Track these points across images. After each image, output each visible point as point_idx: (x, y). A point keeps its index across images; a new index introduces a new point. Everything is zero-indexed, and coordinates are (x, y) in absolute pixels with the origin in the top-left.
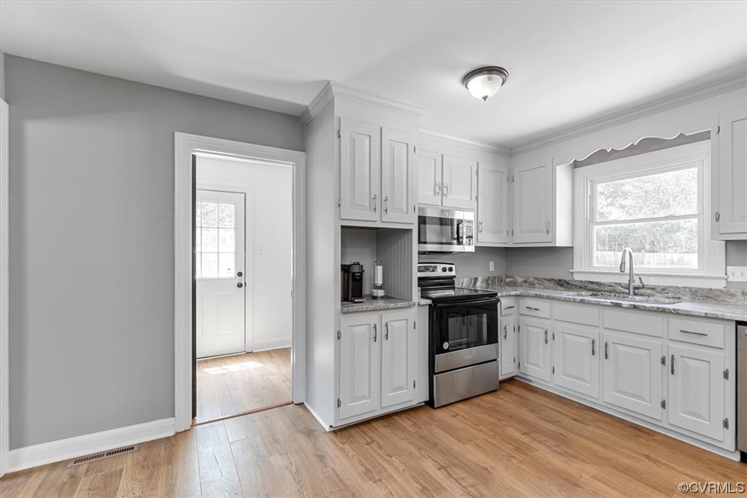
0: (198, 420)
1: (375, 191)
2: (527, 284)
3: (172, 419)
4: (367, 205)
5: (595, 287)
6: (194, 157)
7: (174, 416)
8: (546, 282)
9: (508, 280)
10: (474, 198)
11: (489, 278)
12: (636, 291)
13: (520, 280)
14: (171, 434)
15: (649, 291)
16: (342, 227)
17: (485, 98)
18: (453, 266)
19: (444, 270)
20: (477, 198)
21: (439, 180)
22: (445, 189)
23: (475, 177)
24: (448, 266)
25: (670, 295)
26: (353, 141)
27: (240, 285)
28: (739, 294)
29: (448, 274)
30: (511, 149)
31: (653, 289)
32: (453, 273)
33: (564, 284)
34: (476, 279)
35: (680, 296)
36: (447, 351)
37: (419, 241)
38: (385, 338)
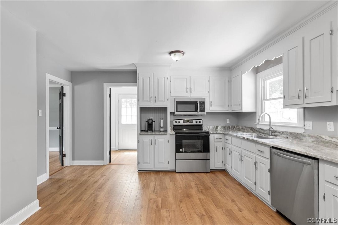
0: (111, 163)
1: (152, 95)
2: (242, 130)
3: (103, 161)
5: (262, 131)
7: (103, 160)
8: (248, 128)
9: (238, 127)
10: (207, 92)
11: (225, 126)
12: (273, 134)
13: (241, 127)
14: (103, 165)
15: (278, 134)
16: (140, 107)
17: (177, 61)
18: (201, 121)
19: (196, 122)
20: (209, 92)
21: (188, 87)
22: (191, 90)
23: (208, 83)
24: (198, 121)
25: (285, 135)
26: (143, 80)
28: (307, 136)
29: (198, 123)
31: (280, 133)
32: (201, 124)
33: (253, 130)
34: (217, 127)
35: (288, 136)
36: (182, 152)
37: (177, 111)
38: (155, 144)
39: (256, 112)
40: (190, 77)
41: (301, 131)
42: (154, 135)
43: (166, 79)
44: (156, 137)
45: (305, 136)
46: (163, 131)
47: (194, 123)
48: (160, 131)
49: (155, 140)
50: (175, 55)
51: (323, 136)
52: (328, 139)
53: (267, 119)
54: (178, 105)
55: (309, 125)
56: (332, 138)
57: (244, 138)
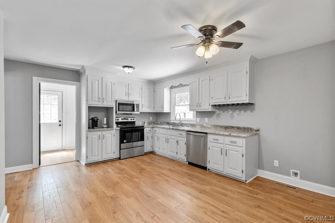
0: (41, 166)
1: (100, 96)
2: (161, 124)
3: (31, 165)
4: (97, 100)
5: (174, 124)
6: (40, 84)
7: (32, 164)
8: (165, 123)
9: (157, 123)
10: (140, 97)
11: (149, 122)
12: (181, 125)
13: (159, 123)
14: (32, 169)
15: (184, 125)
16: (88, 106)
17: (129, 73)
18: (135, 118)
19: (131, 119)
20: (142, 97)
21: (127, 92)
22: (129, 94)
23: (141, 90)
24: (132, 118)
25: (187, 126)
26: (92, 82)
27: (60, 125)
29: (132, 120)
30: (154, 82)
31: (184, 124)
32: (134, 120)
33: (168, 124)
34: (145, 123)
36: (125, 143)
37: (119, 111)
38: (103, 139)
39: (170, 113)
40: (128, 84)
41: (195, 123)
42: (102, 131)
43: (113, 83)
44: (104, 133)
45: (197, 125)
46: (106, 128)
47: (129, 120)
48: (104, 128)
49: (103, 135)
50: (129, 69)
51: (204, 125)
52: (206, 125)
53: (178, 117)
54: (120, 106)
55: (198, 119)
56: (207, 125)
57: (170, 128)
